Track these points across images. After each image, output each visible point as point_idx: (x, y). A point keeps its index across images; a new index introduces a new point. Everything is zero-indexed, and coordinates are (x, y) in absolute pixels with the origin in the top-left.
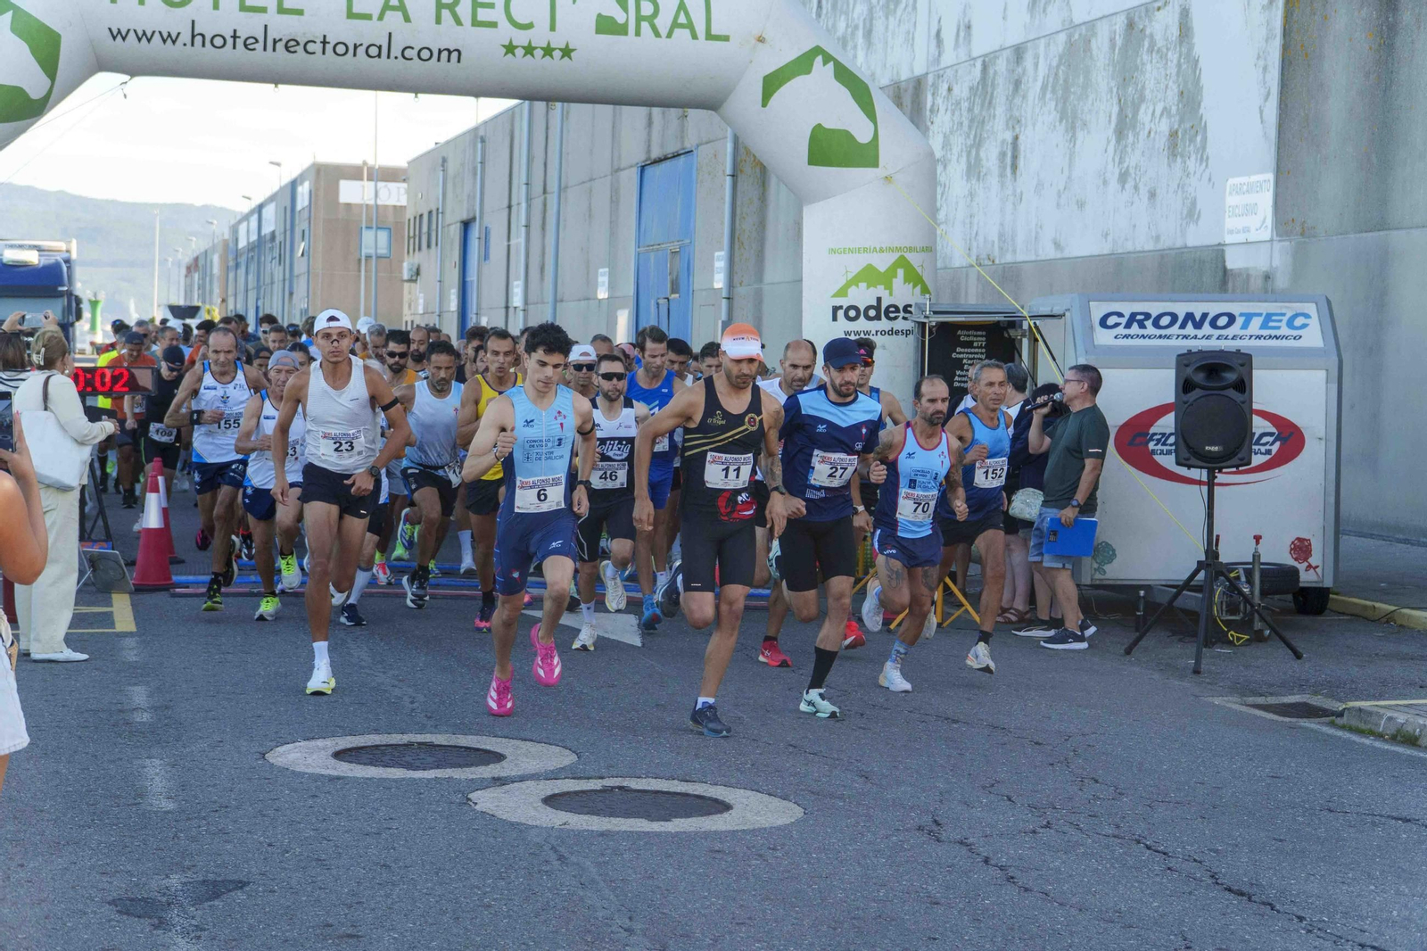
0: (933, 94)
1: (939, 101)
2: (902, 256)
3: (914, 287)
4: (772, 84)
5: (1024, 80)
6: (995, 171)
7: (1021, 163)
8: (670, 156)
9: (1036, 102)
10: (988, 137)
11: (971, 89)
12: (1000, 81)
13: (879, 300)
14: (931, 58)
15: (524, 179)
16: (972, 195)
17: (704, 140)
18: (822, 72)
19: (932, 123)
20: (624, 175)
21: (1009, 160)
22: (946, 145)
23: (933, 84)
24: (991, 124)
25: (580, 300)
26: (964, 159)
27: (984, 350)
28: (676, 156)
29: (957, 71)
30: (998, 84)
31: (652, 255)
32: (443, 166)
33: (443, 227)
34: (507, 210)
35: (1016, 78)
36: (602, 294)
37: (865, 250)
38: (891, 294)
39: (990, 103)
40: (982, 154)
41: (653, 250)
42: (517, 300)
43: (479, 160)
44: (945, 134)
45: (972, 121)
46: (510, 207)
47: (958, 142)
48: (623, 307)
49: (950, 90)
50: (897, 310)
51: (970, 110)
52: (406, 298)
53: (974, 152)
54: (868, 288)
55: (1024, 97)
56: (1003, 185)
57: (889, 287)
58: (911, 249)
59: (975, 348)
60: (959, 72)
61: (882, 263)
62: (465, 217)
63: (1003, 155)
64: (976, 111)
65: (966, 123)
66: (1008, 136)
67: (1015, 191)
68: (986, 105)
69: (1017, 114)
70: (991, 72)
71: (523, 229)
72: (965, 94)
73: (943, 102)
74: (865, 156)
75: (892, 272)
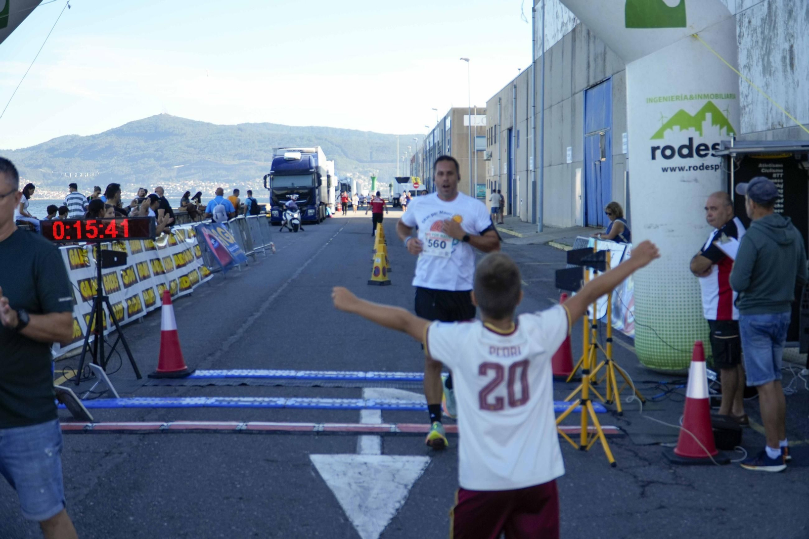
0: (740, 26)
1: (744, 29)
2: (710, 103)
3: (721, 128)
5: (795, 9)
6: (780, 68)
7: (796, 62)
8: (598, 83)
9: (803, 21)
10: (774, 48)
11: (762, 19)
12: (780, 13)
13: (691, 140)
14: (737, 5)
15: (532, 105)
16: (767, 85)
17: (615, 72)
19: (740, 43)
20: (577, 96)
21: (788, 61)
22: (749, 56)
23: (740, 20)
24: (775, 39)
25: (559, 165)
26: (761, 63)
27: (782, 181)
28: (602, 82)
29: (753, 10)
30: (778, 14)
31: (592, 138)
32: (500, 102)
33: (500, 133)
34: (526, 121)
35: (789, 8)
36: (569, 160)
37: (677, 98)
38: (701, 135)
39: (774, 27)
40: (771, 59)
41: (592, 135)
42: (531, 167)
43: (514, 97)
44: (748, 49)
45: (764, 39)
46: (527, 119)
47: (756, 53)
48: (579, 167)
49: (749, 22)
50: (707, 148)
51: (762, 33)
52: (487, 168)
53: (766, 58)
54: (681, 129)
55: (795, 20)
56: (786, 77)
57: (699, 128)
58: (717, 96)
59: (774, 178)
60: (755, 10)
61: (692, 108)
62: (509, 126)
63: (784, 58)
64: (766, 32)
65: (760, 41)
66: (787, 46)
67: (794, 80)
68: (772, 28)
69: (792, 32)
70: (774, 7)
71: (533, 130)
72: (759, 23)
73: (746, 30)
74: (675, 17)
75: (701, 115)
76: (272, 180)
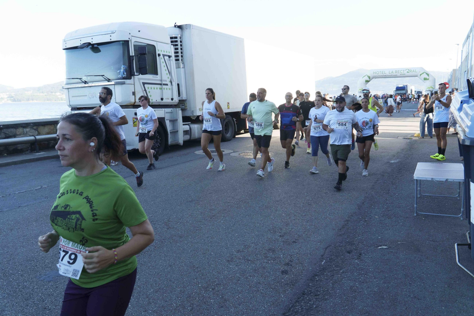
4: (421, 75)
18: (425, 74)
58: (432, 86)
61: (429, 87)
74: (428, 79)
75: (430, 88)
76: (396, 91)
